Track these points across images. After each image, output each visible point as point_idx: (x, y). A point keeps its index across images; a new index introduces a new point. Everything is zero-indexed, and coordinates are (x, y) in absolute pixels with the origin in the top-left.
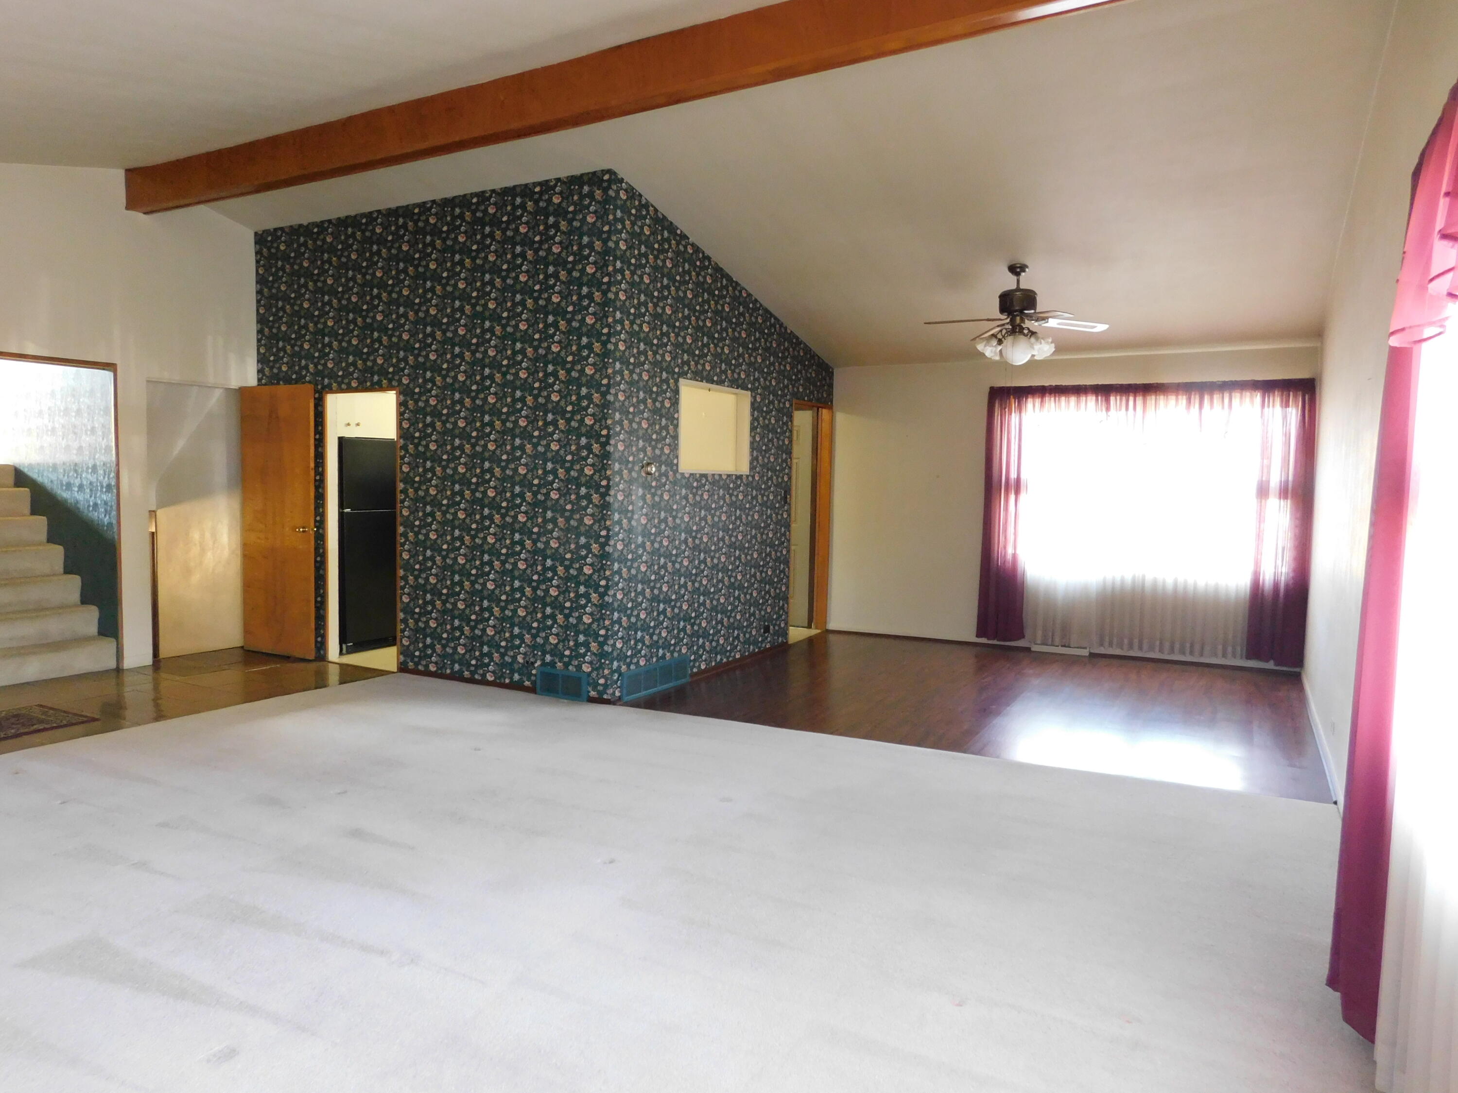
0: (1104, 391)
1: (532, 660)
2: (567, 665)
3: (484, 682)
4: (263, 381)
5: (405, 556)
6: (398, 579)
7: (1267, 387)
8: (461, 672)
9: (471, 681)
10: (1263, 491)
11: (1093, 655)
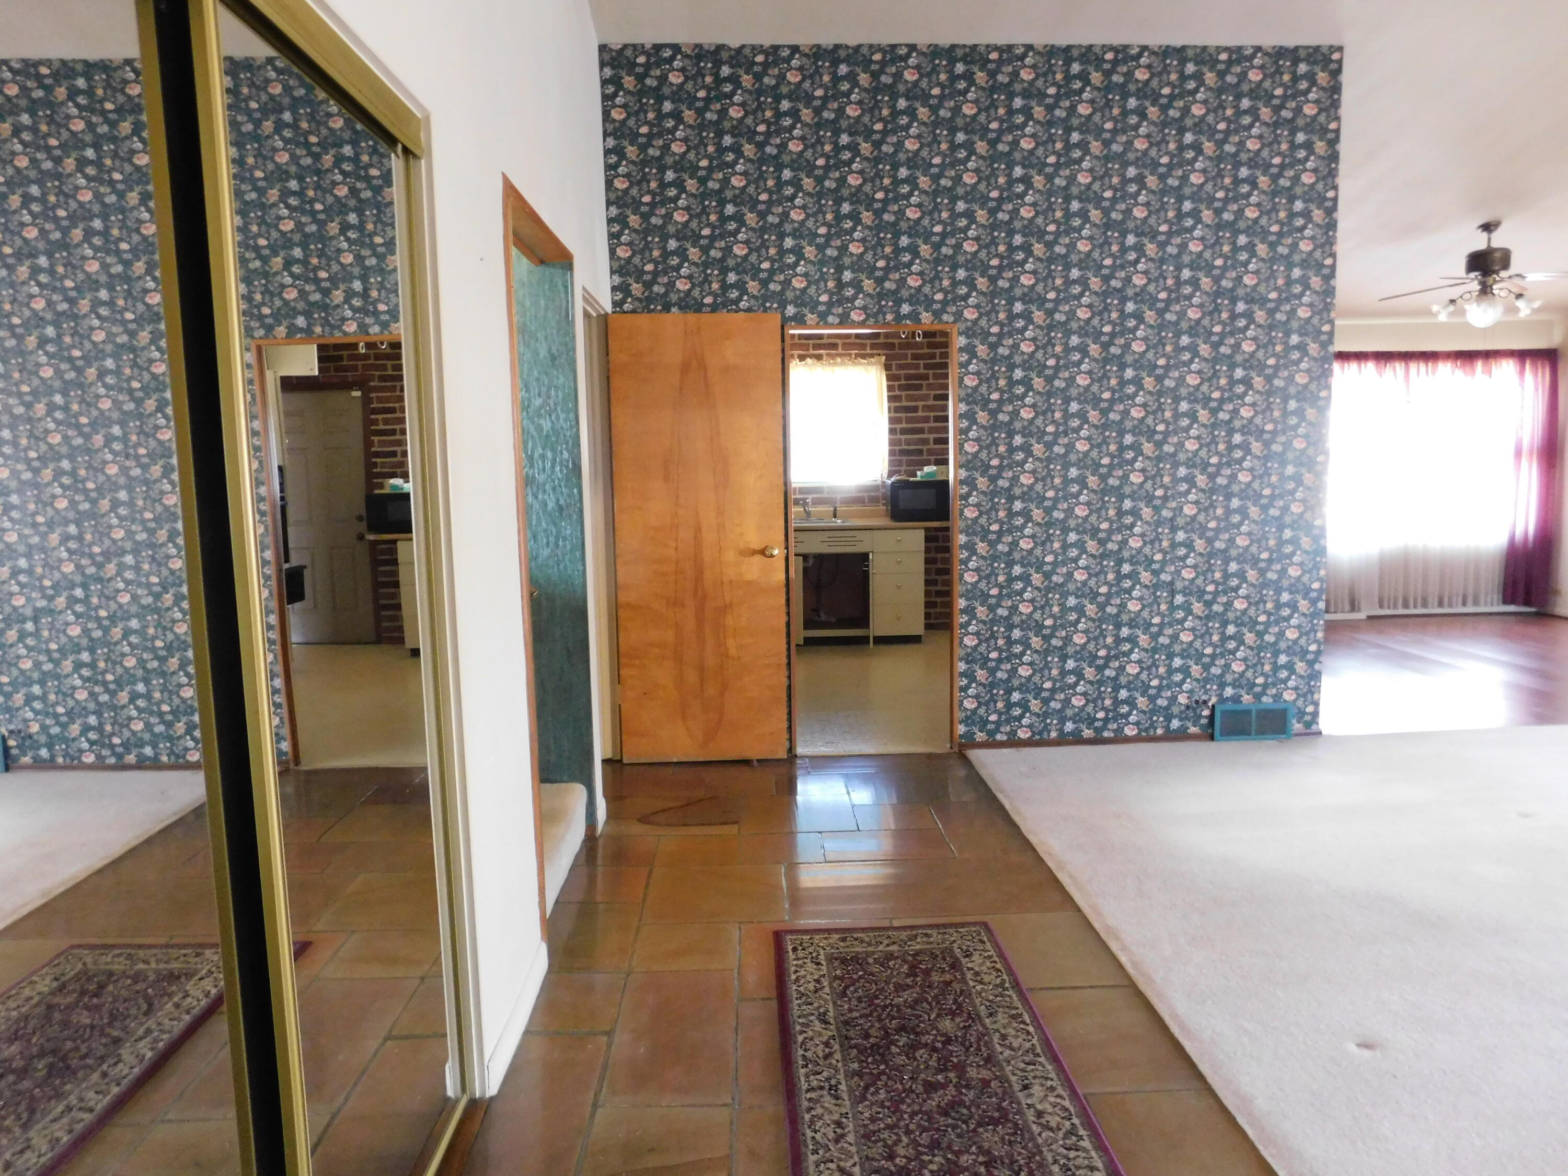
0: (1383, 357)
1: (1204, 697)
2: (1258, 697)
3: (1120, 739)
4: (626, 307)
5: (970, 578)
6: (956, 612)
7: (1522, 356)
8: (1078, 731)
9: (1097, 741)
10: (1518, 454)
11: (1370, 618)
